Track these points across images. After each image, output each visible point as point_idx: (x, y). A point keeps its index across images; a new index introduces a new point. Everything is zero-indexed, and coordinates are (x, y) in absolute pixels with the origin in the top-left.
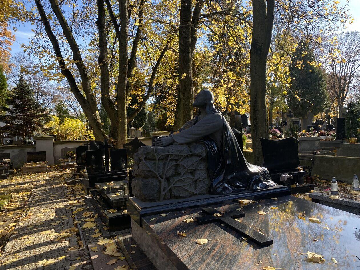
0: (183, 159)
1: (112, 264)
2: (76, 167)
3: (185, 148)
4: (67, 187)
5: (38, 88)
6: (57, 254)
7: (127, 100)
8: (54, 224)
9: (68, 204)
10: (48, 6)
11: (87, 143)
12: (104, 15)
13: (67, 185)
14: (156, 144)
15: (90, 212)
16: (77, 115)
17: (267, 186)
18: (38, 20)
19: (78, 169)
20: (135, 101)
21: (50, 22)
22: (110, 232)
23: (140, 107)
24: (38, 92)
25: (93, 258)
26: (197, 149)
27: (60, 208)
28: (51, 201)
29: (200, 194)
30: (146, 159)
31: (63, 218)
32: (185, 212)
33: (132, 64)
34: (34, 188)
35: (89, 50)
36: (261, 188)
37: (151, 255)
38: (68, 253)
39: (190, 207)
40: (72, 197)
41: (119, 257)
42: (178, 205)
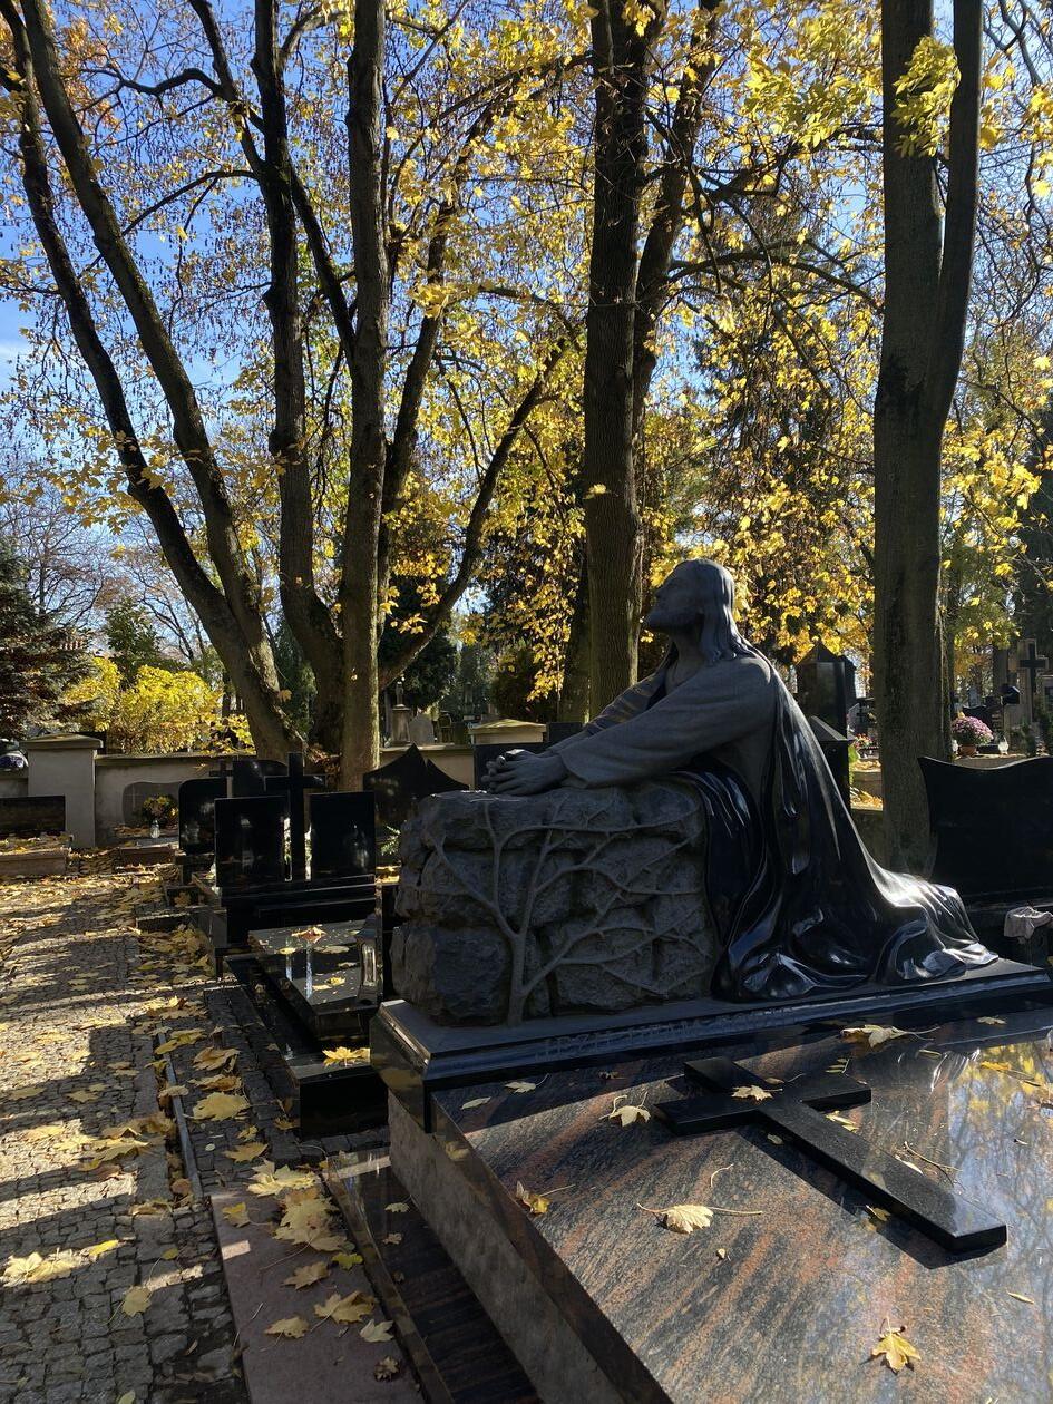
0: (603, 850)
1: (306, 1286)
2: (179, 860)
3: (611, 802)
4: (140, 939)
5: (46, 549)
6: (86, 1229)
7: (380, 600)
8: (79, 1096)
9: (141, 1013)
10: (81, 238)
11: (223, 766)
12: (296, 272)
13: (143, 931)
14: (492, 785)
15: (224, 1047)
16: (191, 657)
17: (959, 966)
18: (47, 291)
19: (185, 868)
20: (409, 602)
21: (89, 299)
22: (302, 1141)
23: (428, 627)
24: (44, 566)
25: (228, 1252)
26: (663, 809)
27: (110, 1027)
28: (75, 999)
29: (674, 997)
30: (449, 847)
31: (120, 1073)
32: (612, 1075)
33: (401, 456)
34: (15, 942)
35: (236, 406)
36: (935, 975)
37: (469, 1258)
38: (130, 1228)
39: (635, 1054)
40: (158, 981)
41: (337, 1252)
42: (585, 1042)
